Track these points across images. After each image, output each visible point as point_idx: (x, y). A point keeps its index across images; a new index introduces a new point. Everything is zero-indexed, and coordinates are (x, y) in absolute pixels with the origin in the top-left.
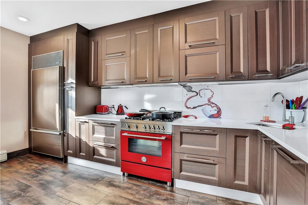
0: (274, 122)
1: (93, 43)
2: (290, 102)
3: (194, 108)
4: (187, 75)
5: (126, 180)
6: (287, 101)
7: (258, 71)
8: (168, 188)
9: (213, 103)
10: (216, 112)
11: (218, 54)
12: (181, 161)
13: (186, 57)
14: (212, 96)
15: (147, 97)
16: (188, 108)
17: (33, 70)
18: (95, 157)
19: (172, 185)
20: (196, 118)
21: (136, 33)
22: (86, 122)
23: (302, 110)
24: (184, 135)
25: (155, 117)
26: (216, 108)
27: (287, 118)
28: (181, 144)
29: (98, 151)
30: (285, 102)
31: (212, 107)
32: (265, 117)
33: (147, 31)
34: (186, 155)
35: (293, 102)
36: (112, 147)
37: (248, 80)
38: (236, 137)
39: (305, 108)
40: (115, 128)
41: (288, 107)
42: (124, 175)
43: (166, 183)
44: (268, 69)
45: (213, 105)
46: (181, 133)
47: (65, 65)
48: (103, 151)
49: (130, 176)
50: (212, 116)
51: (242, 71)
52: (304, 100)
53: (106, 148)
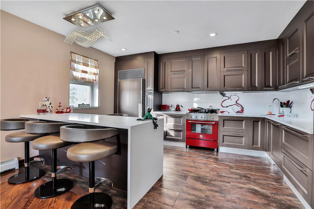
0: (275, 115)
1: (161, 63)
2: (283, 104)
3: (227, 107)
4: (225, 87)
5: (188, 151)
6: (281, 103)
7: (266, 86)
8: (215, 153)
9: (239, 104)
10: (240, 109)
11: (243, 75)
12: (223, 136)
13: (224, 76)
14: (238, 100)
15: (195, 99)
16: (223, 107)
17: (119, 80)
18: (167, 137)
19: (218, 151)
20: (229, 113)
21: (193, 59)
22: (161, 115)
23: (289, 108)
24: (225, 121)
25: (207, 111)
26: (240, 107)
27: (281, 112)
28: (223, 126)
29: (169, 133)
30: (280, 104)
31: (238, 106)
32: (269, 112)
33: (200, 59)
34: (226, 132)
35: (284, 103)
36: (180, 130)
37: (260, 91)
38: (254, 121)
39: (291, 107)
40: (182, 118)
41: (282, 106)
42: (187, 147)
43: (214, 150)
44: (271, 85)
45: (239, 105)
46: (224, 120)
47: (146, 78)
48: (172, 133)
49: (191, 147)
50: (238, 112)
51: (257, 85)
52: (290, 102)
53: (174, 131)
